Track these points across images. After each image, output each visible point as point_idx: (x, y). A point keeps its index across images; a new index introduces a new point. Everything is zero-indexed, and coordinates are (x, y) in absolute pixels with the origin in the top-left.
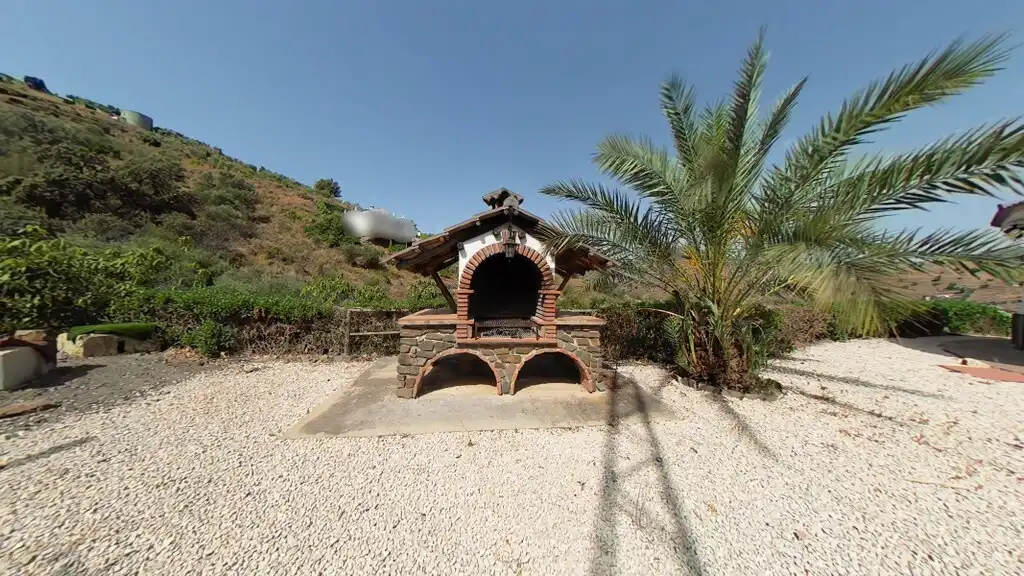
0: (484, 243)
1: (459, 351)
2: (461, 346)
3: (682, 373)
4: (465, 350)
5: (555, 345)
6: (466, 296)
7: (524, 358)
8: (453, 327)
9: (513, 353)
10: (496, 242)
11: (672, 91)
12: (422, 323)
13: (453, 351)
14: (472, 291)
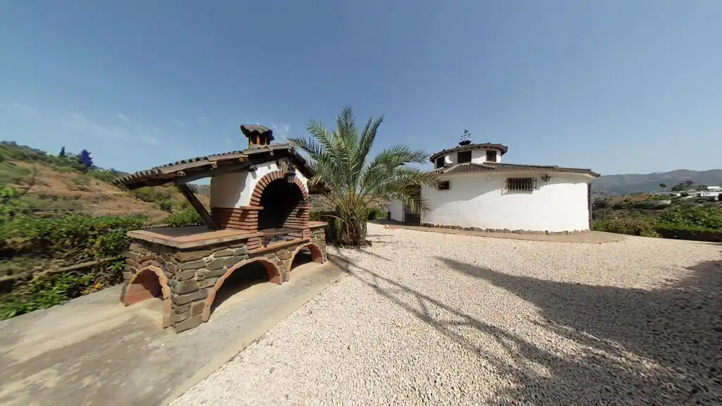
0: (270, 168)
1: (250, 261)
2: (251, 256)
3: (345, 244)
4: (256, 259)
5: (308, 241)
6: (257, 212)
7: (294, 253)
8: (245, 241)
9: (287, 252)
10: (278, 170)
11: (347, 113)
12: (215, 241)
13: (244, 262)
14: (261, 208)
